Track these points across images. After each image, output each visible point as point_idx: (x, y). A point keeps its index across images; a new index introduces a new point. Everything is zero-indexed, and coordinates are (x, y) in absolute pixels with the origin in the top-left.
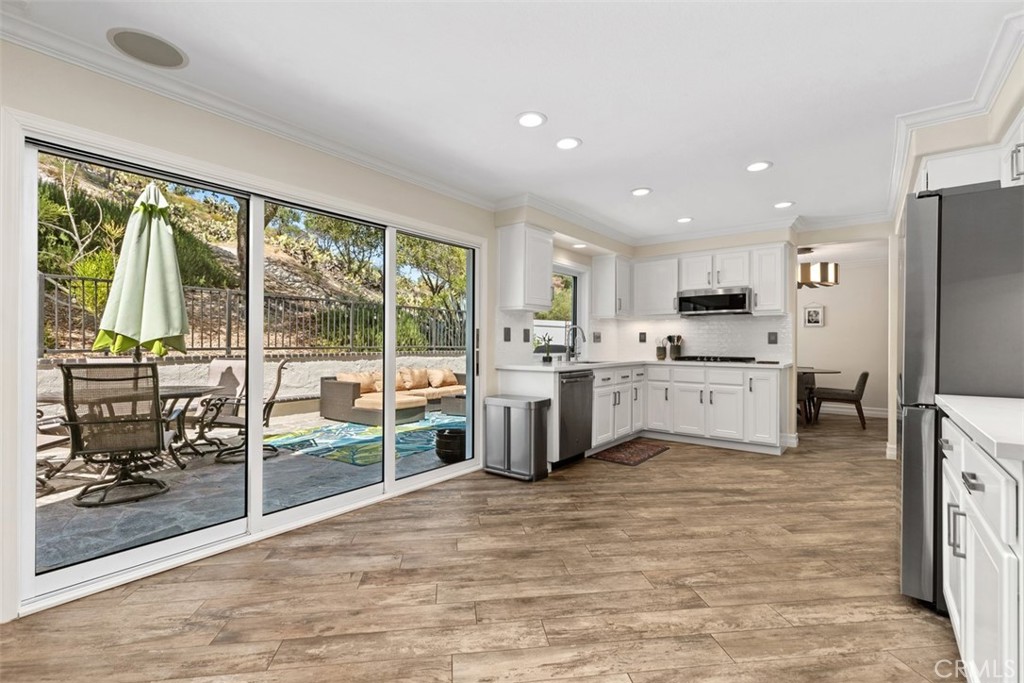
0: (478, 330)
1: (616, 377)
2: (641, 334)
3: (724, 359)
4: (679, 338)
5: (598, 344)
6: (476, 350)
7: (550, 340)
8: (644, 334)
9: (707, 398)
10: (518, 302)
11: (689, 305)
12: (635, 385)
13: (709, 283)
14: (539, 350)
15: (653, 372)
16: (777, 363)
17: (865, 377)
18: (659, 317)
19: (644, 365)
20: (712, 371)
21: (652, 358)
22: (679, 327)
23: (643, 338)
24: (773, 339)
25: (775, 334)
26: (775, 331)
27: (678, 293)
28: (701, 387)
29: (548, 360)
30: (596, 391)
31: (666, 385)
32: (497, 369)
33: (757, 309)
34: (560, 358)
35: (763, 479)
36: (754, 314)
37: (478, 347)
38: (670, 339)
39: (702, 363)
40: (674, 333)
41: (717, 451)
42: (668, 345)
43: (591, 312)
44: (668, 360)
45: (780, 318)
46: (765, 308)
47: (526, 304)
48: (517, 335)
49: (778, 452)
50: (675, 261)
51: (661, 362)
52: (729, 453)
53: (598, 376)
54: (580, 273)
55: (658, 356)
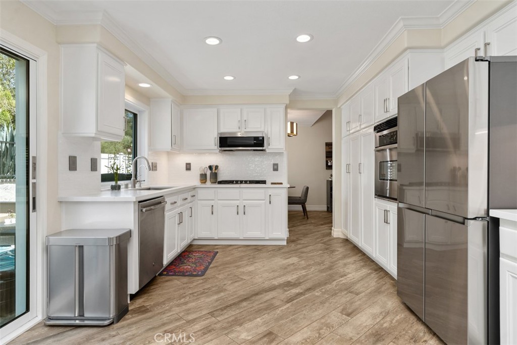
0: (34, 158)
1: (179, 199)
2: (187, 164)
3: (251, 182)
4: (217, 167)
5: (155, 172)
6: (31, 181)
7: (118, 169)
8: (190, 164)
9: (241, 211)
10: (89, 129)
11: (227, 143)
12: (190, 205)
13: (239, 128)
14: (105, 178)
15: (202, 194)
16: (281, 184)
17: (308, 188)
18: (201, 152)
19: (194, 188)
20: (244, 190)
21: (196, 182)
22: (217, 158)
23: (188, 167)
24: (276, 168)
25: (277, 165)
26: (276, 163)
27: (218, 133)
28: (237, 203)
29: (116, 188)
30: (167, 214)
31: (212, 203)
32: (61, 202)
33: (270, 147)
34: (127, 186)
35: (292, 267)
36: (268, 151)
37: (34, 178)
38: (210, 167)
39: (237, 186)
40: (214, 163)
41: (249, 248)
42: (209, 173)
43: (150, 145)
44: (208, 184)
45: (280, 154)
46: (274, 147)
47: (98, 131)
48: (83, 163)
49: (285, 243)
50: (215, 110)
51: (203, 186)
52: (258, 249)
53: (169, 200)
54: (139, 111)
55: (201, 180)
